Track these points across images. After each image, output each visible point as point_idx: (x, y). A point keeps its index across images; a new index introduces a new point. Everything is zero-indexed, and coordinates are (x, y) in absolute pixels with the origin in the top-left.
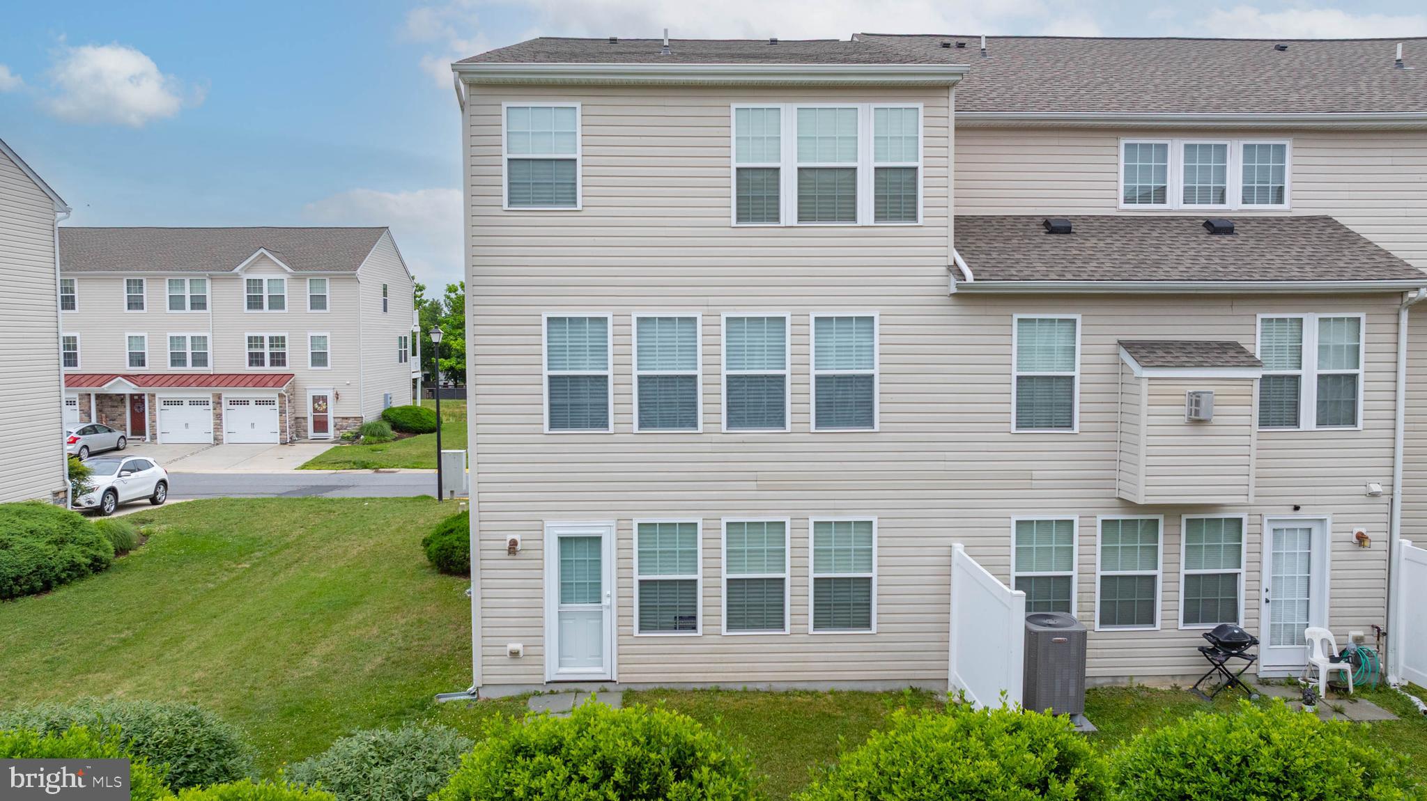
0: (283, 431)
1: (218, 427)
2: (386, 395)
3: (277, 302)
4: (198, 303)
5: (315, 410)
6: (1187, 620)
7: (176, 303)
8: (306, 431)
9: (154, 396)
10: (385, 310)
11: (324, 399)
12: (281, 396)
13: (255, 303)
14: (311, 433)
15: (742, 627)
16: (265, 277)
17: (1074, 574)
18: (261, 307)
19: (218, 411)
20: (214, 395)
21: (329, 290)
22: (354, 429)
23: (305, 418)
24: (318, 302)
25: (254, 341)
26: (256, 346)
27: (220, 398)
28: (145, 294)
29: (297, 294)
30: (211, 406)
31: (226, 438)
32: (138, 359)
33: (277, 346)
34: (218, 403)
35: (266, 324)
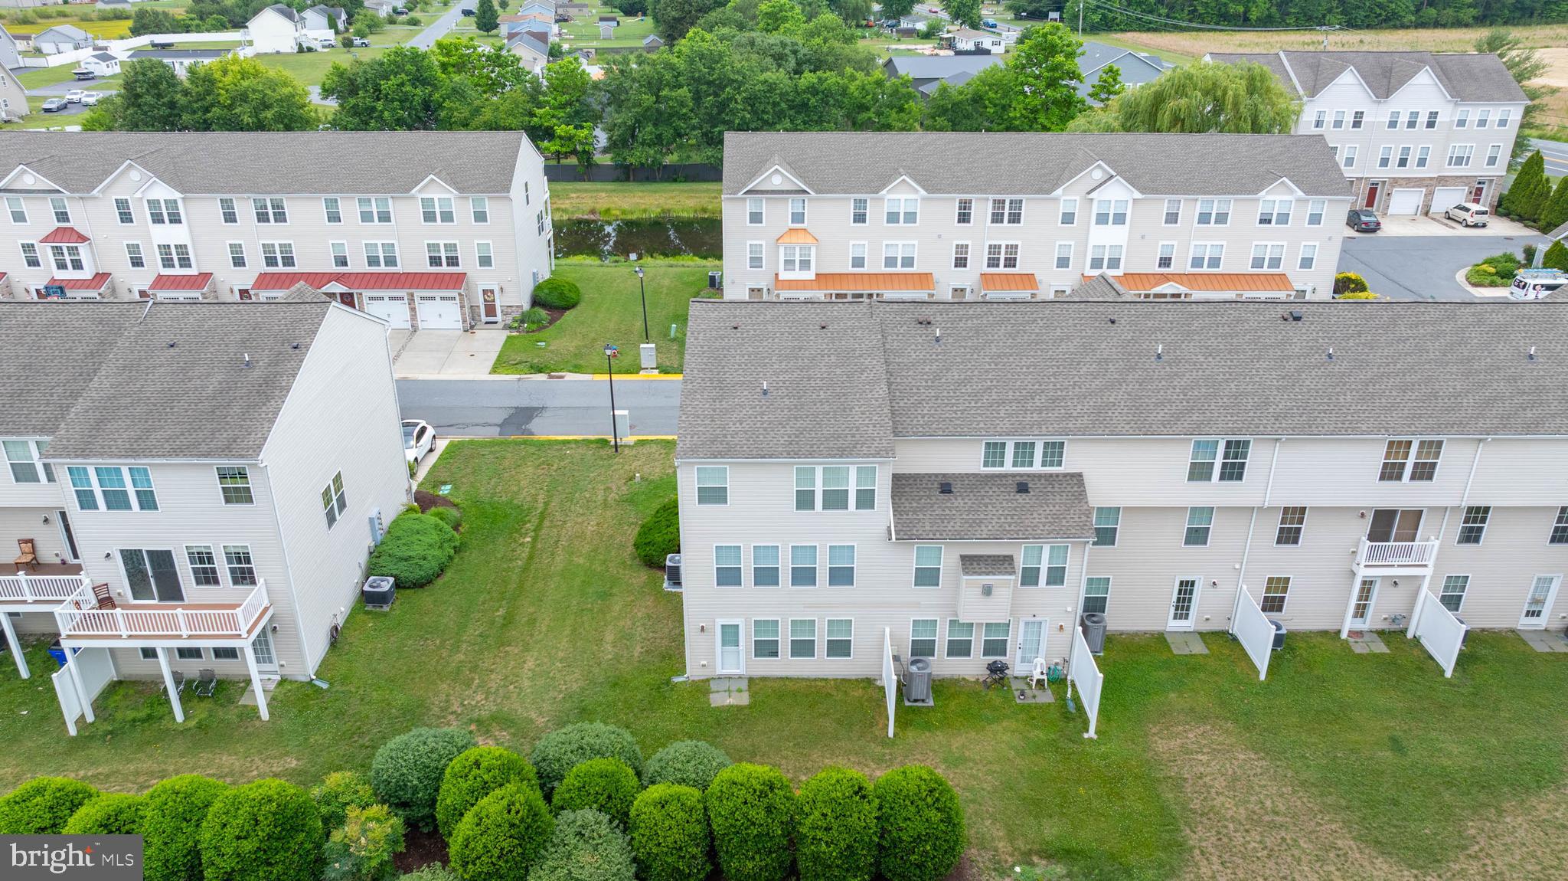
0: (464, 321)
1: (414, 317)
2: (534, 273)
3: (447, 217)
4: (385, 217)
5: (485, 300)
6: (984, 655)
7: (366, 217)
8: (480, 316)
9: (361, 294)
10: (528, 203)
11: (492, 291)
12: (460, 294)
13: (429, 217)
14: (484, 318)
15: (797, 656)
16: (436, 196)
17: (937, 639)
18: (435, 221)
19: (412, 306)
20: (407, 293)
21: (489, 207)
22: (517, 315)
23: (478, 307)
24: (480, 217)
25: (432, 247)
26: (434, 251)
27: (413, 296)
28: (340, 210)
29: (463, 209)
30: (406, 301)
31: (420, 325)
32: (343, 262)
33: (451, 251)
34: (412, 299)
35: (441, 235)
